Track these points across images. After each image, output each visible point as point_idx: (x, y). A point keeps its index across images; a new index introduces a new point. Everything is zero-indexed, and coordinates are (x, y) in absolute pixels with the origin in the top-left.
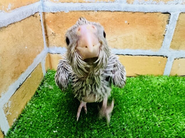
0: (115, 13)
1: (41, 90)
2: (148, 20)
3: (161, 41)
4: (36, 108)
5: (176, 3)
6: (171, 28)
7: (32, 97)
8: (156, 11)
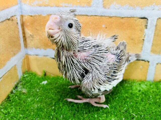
0: (92, 17)
1: (14, 93)
2: (126, 25)
3: (141, 46)
4: (4, 113)
5: (152, 9)
6: (150, 33)
7: (2, 102)
8: (133, 16)
